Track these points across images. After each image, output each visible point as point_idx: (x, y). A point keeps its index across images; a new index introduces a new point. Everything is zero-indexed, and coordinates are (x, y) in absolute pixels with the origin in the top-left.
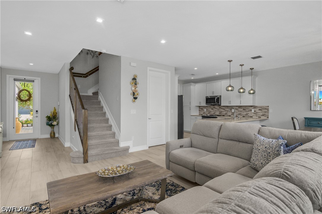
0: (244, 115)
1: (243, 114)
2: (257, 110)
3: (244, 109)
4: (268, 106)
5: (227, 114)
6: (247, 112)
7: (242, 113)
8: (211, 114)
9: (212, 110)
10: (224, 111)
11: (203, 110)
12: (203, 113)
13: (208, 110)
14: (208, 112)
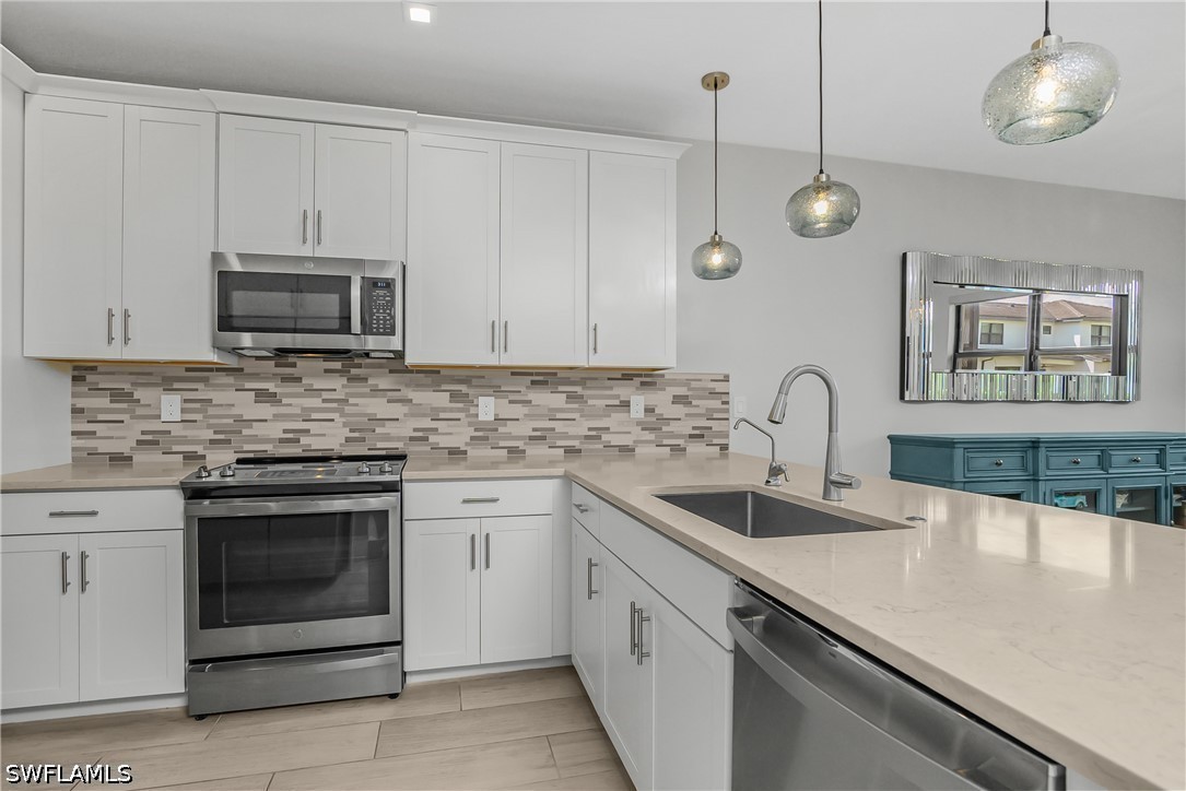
0: (576, 443)
1: (565, 436)
2: (662, 400)
3: (571, 397)
4: (726, 379)
5: (433, 439)
6: (600, 417)
7: (559, 427)
8: (251, 449)
9: (266, 410)
10: (398, 410)
11: (140, 411)
12: (139, 442)
13: (211, 411)
14: (215, 432)
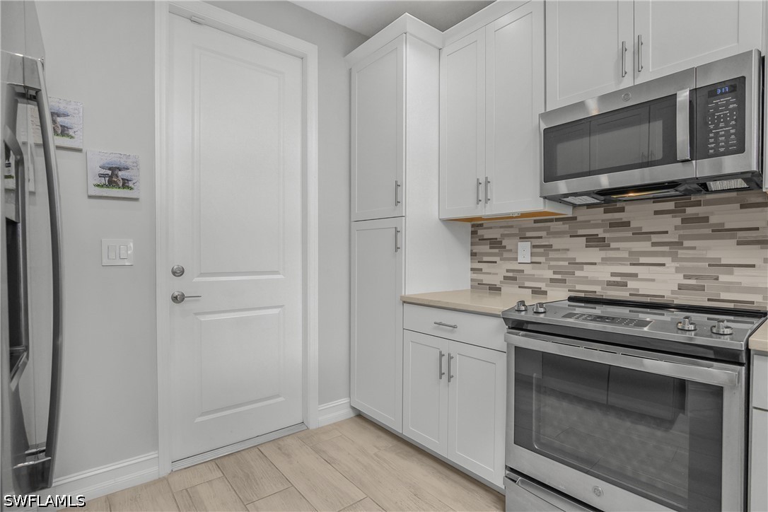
11: (506, 255)
12: (506, 278)
13: (552, 255)
14: (555, 273)
